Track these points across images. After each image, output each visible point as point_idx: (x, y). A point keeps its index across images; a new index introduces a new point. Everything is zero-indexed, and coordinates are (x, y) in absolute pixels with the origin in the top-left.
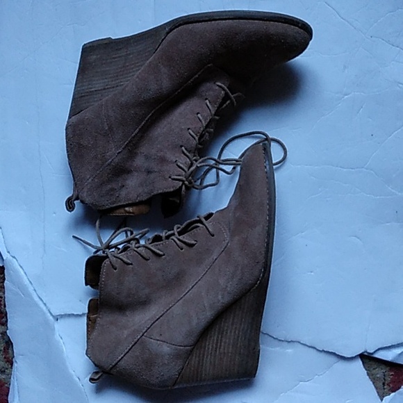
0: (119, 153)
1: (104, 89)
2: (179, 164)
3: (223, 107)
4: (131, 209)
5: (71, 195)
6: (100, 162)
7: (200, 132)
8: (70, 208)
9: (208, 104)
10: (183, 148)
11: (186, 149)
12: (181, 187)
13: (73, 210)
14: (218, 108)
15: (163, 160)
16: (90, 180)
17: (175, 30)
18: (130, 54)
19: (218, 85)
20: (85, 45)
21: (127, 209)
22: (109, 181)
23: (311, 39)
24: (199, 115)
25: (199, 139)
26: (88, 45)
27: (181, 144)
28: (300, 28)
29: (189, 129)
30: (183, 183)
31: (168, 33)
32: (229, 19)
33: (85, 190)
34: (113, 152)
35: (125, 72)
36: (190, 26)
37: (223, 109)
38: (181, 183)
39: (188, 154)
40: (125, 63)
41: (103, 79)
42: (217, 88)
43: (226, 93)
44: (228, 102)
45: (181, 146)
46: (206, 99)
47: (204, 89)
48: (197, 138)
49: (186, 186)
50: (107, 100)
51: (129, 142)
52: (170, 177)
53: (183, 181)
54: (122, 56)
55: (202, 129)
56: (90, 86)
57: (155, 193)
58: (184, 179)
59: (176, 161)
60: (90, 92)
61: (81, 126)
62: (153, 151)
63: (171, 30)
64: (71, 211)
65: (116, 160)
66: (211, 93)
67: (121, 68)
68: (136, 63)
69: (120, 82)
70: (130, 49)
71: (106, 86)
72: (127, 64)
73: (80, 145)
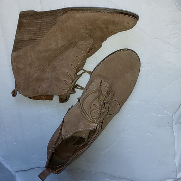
1: (29, 40)
2: (66, 82)
4: (43, 97)
5: (14, 89)
8: (14, 95)
9: (82, 51)
11: (70, 74)
12: (67, 93)
15: (58, 79)
16: (23, 84)
18: (43, 22)
19: (87, 42)
20: (21, 12)
23: (138, 20)
24: (77, 57)
25: (77, 69)
29: (72, 64)
30: (68, 91)
35: (40, 32)
39: (71, 76)
42: (87, 44)
46: (81, 49)
47: (80, 44)
48: (75, 69)
52: (61, 88)
54: (39, 23)
55: (78, 65)
56: (23, 37)
59: (65, 80)
60: (23, 40)
64: (14, 97)
66: (84, 46)
67: (38, 29)
68: (46, 28)
69: (37, 37)
70: (43, 19)
71: (31, 38)
72: (41, 28)
73: (17, 67)
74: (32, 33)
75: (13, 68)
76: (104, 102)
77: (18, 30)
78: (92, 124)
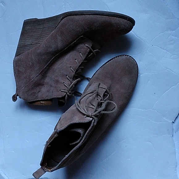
0: (37, 76)
1: (31, 44)
2: (65, 84)
3: (89, 56)
4: (43, 102)
5: (15, 94)
6: (28, 80)
7: (76, 69)
8: (14, 100)
9: (81, 55)
10: (67, 76)
11: (69, 77)
12: (65, 96)
13: (15, 101)
14: (86, 57)
15: (57, 82)
16: (23, 88)
17: (65, 18)
18: (44, 28)
19: (86, 46)
20: (25, 20)
21: (41, 102)
22: (32, 89)
23: (134, 25)
24: (76, 60)
25: (76, 72)
26: (26, 21)
27: (66, 74)
28: (128, 20)
29: (70, 67)
30: (67, 94)
31: (62, 19)
32: (91, 15)
33: (21, 92)
34: (34, 76)
35: (42, 37)
36: (72, 17)
37: (89, 57)
38: (65, 93)
39: (69, 79)
40: (42, 32)
41: (31, 39)
42: (86, 47)
43: (90, 50)
44: (92, 54)
45: (67, 75)
46: (80, 52)
47: (79, 47)
48: (74, 72)
49: (68, 95)
50: (32, 51)
51: (42, 71)
52: (60, 90)
53: (67, 93)
54: (41, 28)
55: (77, 67)
56: (25, 42)
57: (53, 97)
58: (67, 92)
59: (63, 83)
60: (25, 45)
61: (19, 62)
62: (53, 77)
63: (63, 18)
64: (14, 102)
65: (36, 79)
66: (83, 50)
67: (40, 34)
68: (47, 33)
69: (39, 42)
70: (45, 25)
71: (32, 43)
72: (43, 33)
73: (19, 71)
74: (34, 38)
75: (15, 73)
76: (102, 101)
77: (21, 37)
78: (87, 118)
